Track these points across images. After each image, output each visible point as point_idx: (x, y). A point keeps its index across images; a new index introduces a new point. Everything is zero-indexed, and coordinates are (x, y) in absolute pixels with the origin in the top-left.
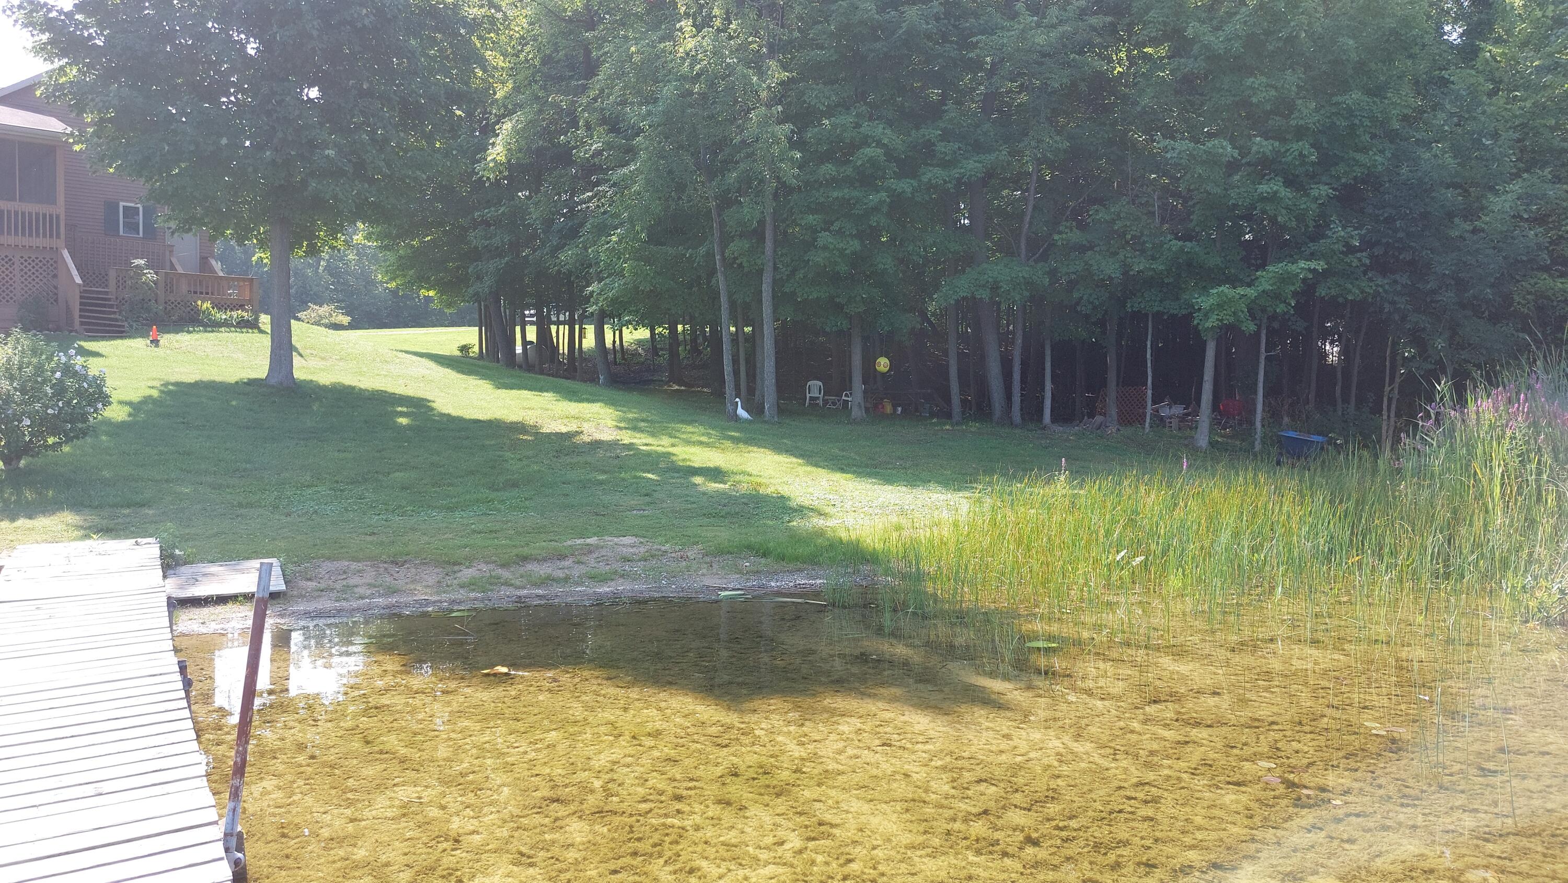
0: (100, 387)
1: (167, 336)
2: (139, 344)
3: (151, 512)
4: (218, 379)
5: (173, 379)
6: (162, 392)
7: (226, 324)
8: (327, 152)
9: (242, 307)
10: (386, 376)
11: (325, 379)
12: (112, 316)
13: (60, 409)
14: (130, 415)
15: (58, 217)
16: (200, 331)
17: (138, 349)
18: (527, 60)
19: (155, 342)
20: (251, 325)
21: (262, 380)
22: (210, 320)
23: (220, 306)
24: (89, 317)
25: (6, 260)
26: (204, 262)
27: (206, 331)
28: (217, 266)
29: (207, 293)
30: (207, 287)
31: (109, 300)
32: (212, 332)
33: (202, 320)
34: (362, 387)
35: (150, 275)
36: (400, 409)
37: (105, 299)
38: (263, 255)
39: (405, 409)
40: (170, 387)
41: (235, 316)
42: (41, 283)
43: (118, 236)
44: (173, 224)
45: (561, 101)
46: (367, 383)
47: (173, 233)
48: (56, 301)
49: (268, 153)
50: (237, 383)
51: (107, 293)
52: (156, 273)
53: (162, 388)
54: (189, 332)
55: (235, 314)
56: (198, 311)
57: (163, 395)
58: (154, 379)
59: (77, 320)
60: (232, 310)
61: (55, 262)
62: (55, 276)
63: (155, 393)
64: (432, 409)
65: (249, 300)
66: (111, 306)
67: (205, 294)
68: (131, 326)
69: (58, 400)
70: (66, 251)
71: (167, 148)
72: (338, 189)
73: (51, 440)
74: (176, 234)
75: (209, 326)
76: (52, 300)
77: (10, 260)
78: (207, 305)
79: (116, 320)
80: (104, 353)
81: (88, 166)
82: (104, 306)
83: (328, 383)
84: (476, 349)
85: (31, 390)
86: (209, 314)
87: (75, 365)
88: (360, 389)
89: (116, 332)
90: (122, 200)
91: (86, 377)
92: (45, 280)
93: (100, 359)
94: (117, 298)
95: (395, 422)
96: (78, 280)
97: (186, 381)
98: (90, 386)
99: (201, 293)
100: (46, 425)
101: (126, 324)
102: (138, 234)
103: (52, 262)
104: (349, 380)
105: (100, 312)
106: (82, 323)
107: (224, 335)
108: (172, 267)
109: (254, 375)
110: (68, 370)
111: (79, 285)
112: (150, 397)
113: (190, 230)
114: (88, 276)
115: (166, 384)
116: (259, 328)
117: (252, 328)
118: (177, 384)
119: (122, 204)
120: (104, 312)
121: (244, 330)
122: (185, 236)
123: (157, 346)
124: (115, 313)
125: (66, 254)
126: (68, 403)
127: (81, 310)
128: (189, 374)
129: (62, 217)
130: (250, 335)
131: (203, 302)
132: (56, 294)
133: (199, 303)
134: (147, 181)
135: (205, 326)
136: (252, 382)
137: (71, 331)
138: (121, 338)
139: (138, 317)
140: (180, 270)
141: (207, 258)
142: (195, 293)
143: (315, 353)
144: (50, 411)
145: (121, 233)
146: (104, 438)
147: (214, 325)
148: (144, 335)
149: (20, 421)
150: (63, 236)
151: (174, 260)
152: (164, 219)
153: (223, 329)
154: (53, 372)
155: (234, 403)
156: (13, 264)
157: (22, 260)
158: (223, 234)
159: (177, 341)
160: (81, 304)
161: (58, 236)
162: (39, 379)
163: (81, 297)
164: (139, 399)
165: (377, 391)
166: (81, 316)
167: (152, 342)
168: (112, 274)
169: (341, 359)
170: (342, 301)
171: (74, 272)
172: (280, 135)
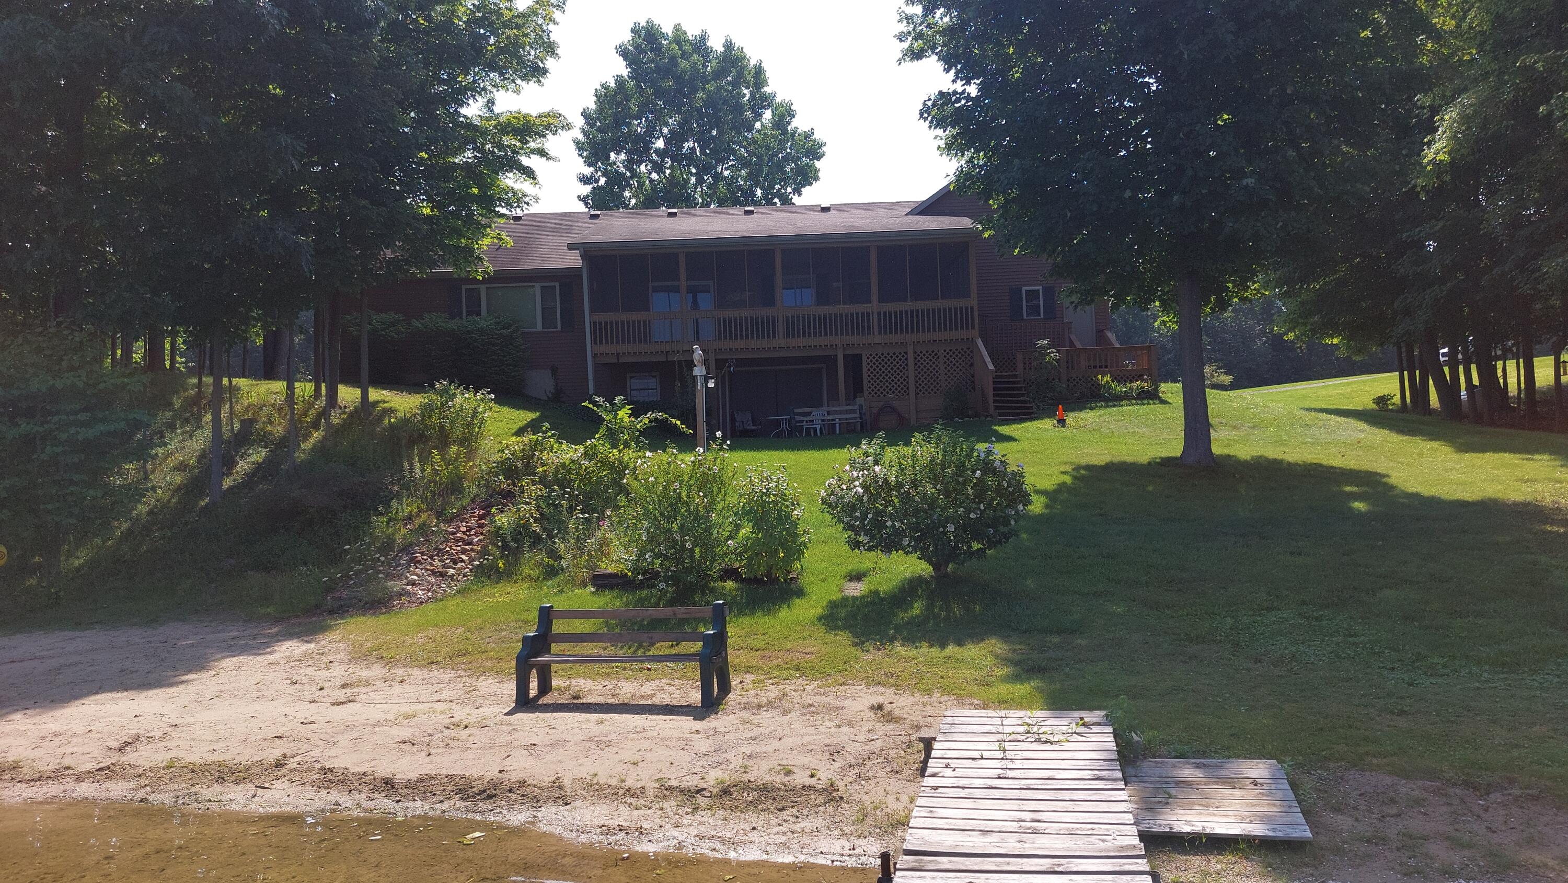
0: (1020, 484)
1: (1072, 414)
2: (1046, 424)
3: (1084, 643)
4: (1129, 459)
5: (1084, 461)
6: (1075, 478)
7: (1126, 397)
8: (1245, 182)
9: (1140, 377)
10: (1313, 444)
11: (1244, 452)
12: (1021, 398)
13: (982, 512)
14: (1047, 506)
15: (972, 308)
16: (1102, 406)
17: (1046, 430)
18: (1470, 28)
19: (1062, 422)
20: (1152, 396)
21: (1176, 458)
22: (1110, 394)
23: (1121, 379)
24: (1003, 402)
25: (933, 354)
26: (1100, 336)
27: (1107, 406)
28: (1111, 336)
29: (1106, 367)
30: (1106, 360)
31: (1018, 382)
32: (1114, 406)
33: (1103, 395)
34: (1290, 460)
35: (1053, 354)
36: (1348, 489)
37: (1014, 383)
38: (1165, 318)
39: (1354, 489)
40: (1083, 472)
41: (1135, 387)
42: (961, 373)
43: (1022, 319)
44: (1075, 298)
45: (1535, 62)
46: (1293, 454)
47: (1076, 307)
48: (974, 388)
49: (1175, 198)
50: (1149, 463)
51: (1016, 376)
52: (1058, 351)
53: (1075, 473)
54: (1092, 409)
55: (1134, 386)
56: (1098, 386)
57: (1077, 482)
58: (1066, 463)
59: (992, 405)
60: (1131, 382)
61: (972, 352)
62: (972, 365)
63: (1068, 479)
64: (1392, 488)
65: (1147, 369)
66: (1020, 389)
67: (1103, 368)
68: (1038, 407)
69: (979, 503)
70: (980, 339)
71: (1069, 214)
72: (1259, 224)
73: (976, 546)
74: (1080, 308)
75: (1111, 400)
76: (970, 388)
77: (936, 354)
78: (1107, 378)
79: (1025, 402)
80: (1017, 437)
81: (996, 250)
82: (1013, 389)
83: (1249, 458)
84: (1397, 399)
85: (953, 491)
86: (1110, 387)
87: (994, 461)
88: (1289, 464)
89: (1025, 414)
90: (1025, 285)
91: (1005, 474)
92: (964, 370)
93: (1014, 444)
94: (1024, 380)
95: (1351, 509)
96: (991, 367)
97: (1096, 463)
98: (1009, 484)
99: (1101, 367)
100: (969, 530)
101: (1033, 405)
102: (1039, 315)
103: (968, 352)
104: (1272, 453)
105: (1010, 395)
106: (996, 408)
107: (1128, 408)
108: (1072, 344)
109: (1165, 453)
110: (987, 466)
111: (992, 371)
112: (1064, 483)
113: (1092, 301)
114: (998, 361)
115: (1078, 468)
116: (1159, 398)
117: (1152, 399)
118: (1088, 467)
119: (1024, 288)
120: (1014, 396)
121: (1145, 402)
122: (1087, 308)
123: (1064, 425)
124: (1023, 395)
125: (980, 343)
126: (990, 505)
127: (995, 395)
128: (1099, 455)
129: (976, 308)
130: (1152, 406)
131: (1103, 376)
132: (973, 382)
133: (1100, 377)
134: (1050, 256)
135: (1106, 400)
136: (1167, 462)
137: (987, 416)
138: (1031, 420)
139: (1045, 397)
140: (1079, 346)
141: (1102, 330)
142: (1095, 367)
143: (1224, 421)
144: (972, 516)
145: (1025, 317)
146: (1024, 536)
147: (1114, 400)
148: (1051, 415)
149: (945, 527)
150: (977, 326)
151: (1073, 337)
152: (1067, 296)
153: (1124, 402)
154: (974, 472)
155: (1150, 488)
156: (938, 358)
157: (945, 354)
158: (1124, 300)
159: (1082, 419)
160: (994, 389)
161: (973, 328)
162: (961, 479)
163: (994, 383)
164: (1053, 488)
165: (1311, 464)
166: (995, 401)
167: (1059, 422)
168: (1019, 357)
169: (1254, 427)
170: (1221, 360)
171: (988, 359)
172: (1190, 172)
